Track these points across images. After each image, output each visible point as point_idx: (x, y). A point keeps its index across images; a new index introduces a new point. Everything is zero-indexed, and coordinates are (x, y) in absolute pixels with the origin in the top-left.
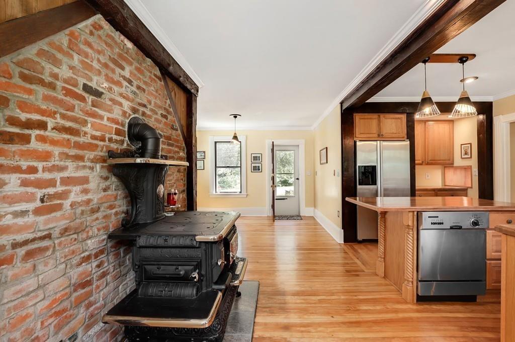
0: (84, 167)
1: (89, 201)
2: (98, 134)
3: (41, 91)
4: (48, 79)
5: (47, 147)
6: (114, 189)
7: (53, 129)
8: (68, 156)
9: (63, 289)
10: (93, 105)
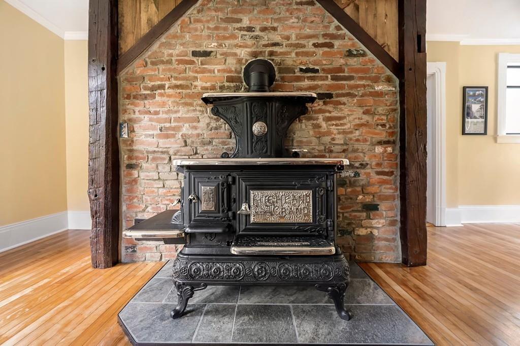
0: (195, 110)
1: (198, 135)
2: (208, 84)
3: (161, 67)
4: (166, 58)
5: (165, 99)
6: (227, 129)
7: (168, 88)
8: (178, 104)
9: (175, 188)
10: (202, 64)
